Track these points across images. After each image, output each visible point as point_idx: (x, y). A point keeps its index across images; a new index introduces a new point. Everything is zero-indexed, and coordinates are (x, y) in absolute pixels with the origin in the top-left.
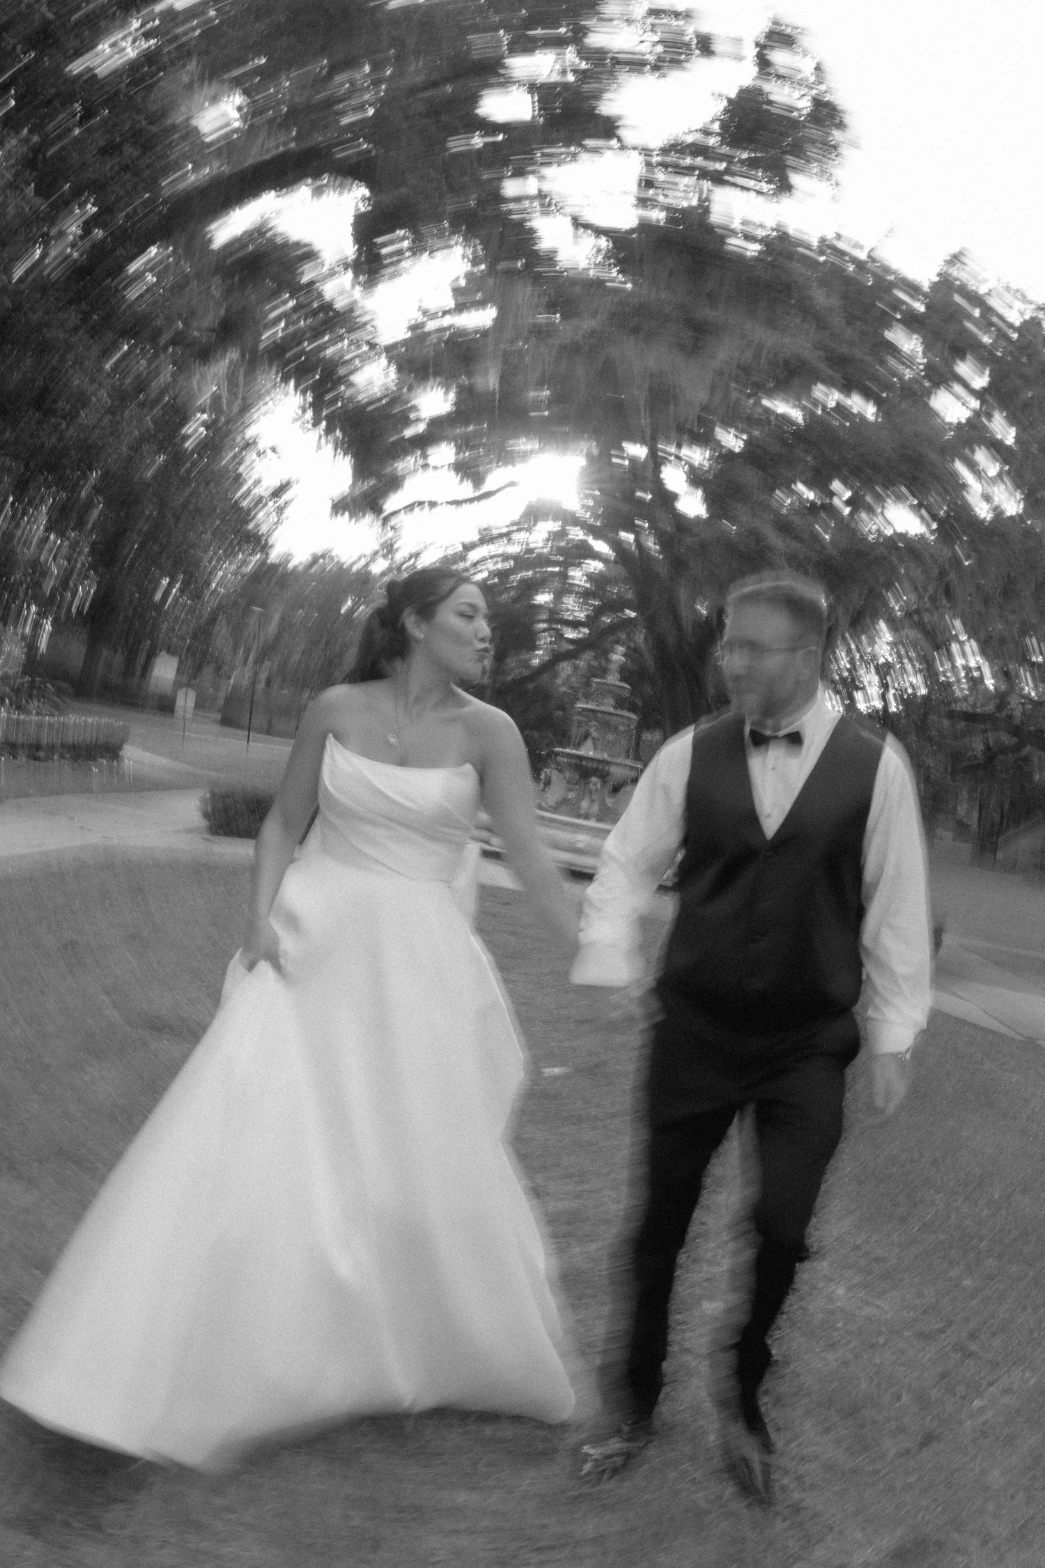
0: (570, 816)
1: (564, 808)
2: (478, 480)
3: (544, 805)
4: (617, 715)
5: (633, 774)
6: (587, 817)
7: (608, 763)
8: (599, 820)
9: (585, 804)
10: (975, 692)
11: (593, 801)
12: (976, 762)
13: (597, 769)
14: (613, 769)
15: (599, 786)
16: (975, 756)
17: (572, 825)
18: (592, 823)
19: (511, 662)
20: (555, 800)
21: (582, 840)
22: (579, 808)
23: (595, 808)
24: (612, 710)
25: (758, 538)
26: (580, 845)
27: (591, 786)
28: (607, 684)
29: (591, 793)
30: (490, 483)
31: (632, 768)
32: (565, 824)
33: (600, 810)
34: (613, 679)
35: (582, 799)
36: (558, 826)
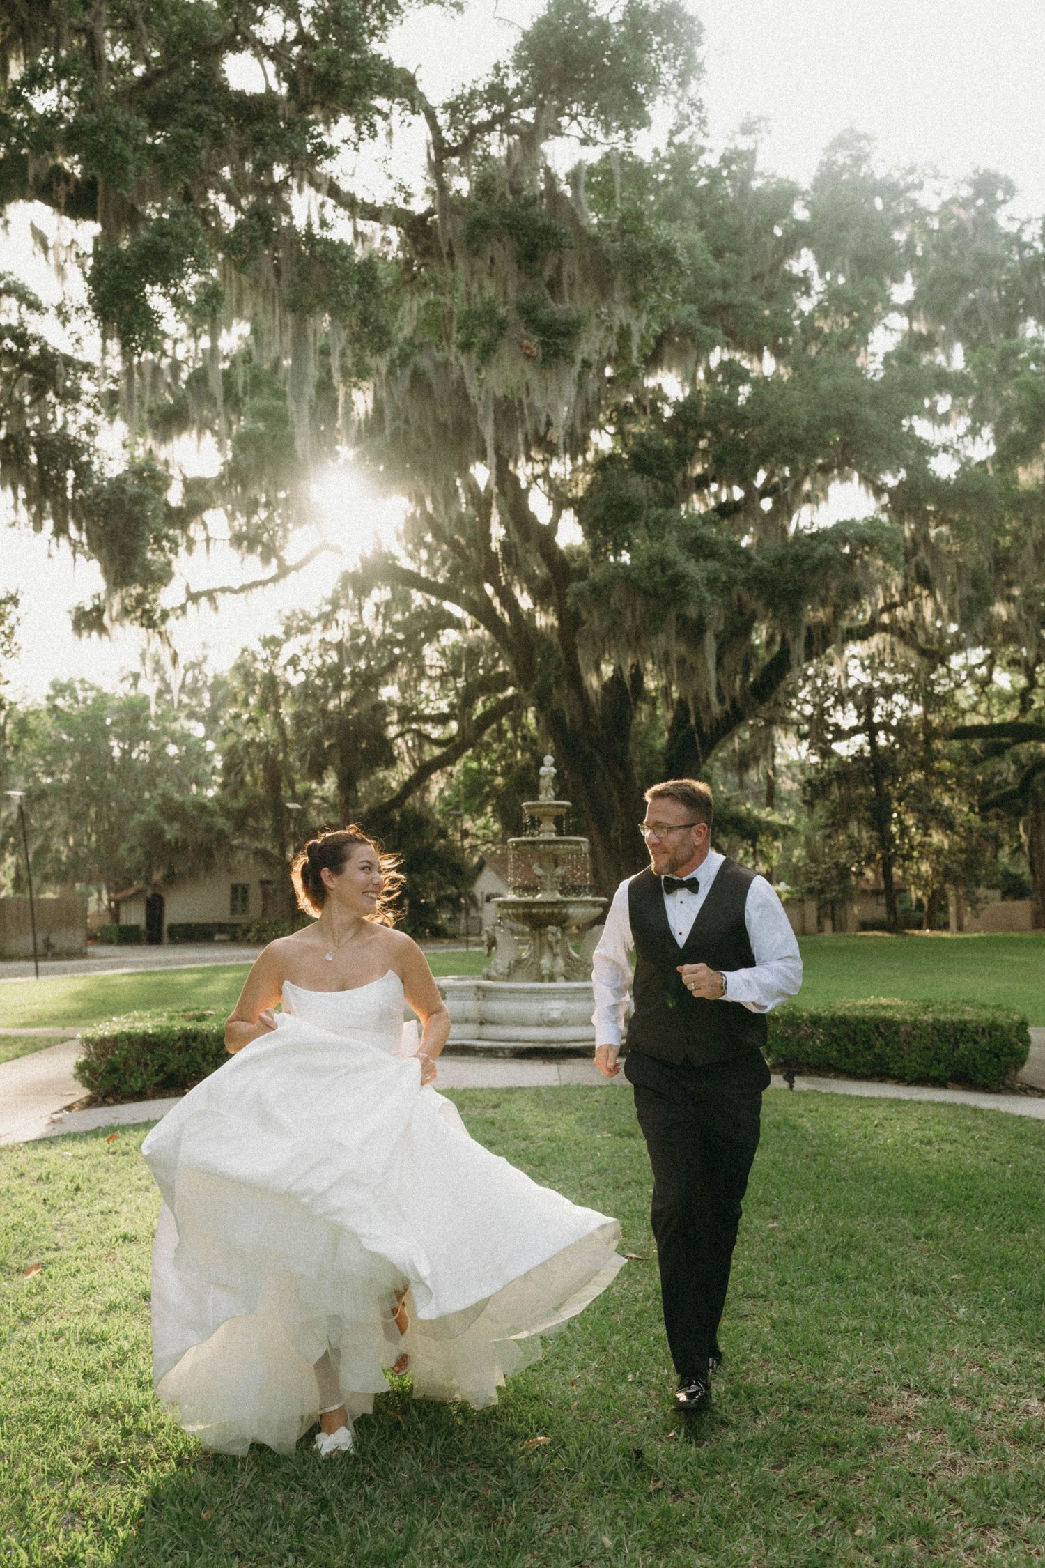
0: (528, 981)
1: (520, 972)
2: (269, 553)
3: (493, 974)
4: (563, 842)
5: (599, 910)
6: (552, 978)
7: (565, 904)
8: (567, 979)
9: (545, 962)
10: (984, 698)
11: (555, 955)
12: (1009, 788)
13: (552, 915)
14: (572, 911)
15: (559, 935)
16: (1006, 782)
17: (539, 991)
18: (561, 984)
19: (362, 787)
20: (507, 964)
21: (555, 1008)
22: (539, 969)
23: (560, 964)
24: (553, 837)
25: (664, 564)
26: (555, 1015)
27: (550, 938)
28: (541, 806)
29: (551, 947)
30: (291, 555)
31: (594, 904)
32: (532, 992)
33: (567, 964)
34: (547, 797)
35: (541, 955)
36: (522, 996)
